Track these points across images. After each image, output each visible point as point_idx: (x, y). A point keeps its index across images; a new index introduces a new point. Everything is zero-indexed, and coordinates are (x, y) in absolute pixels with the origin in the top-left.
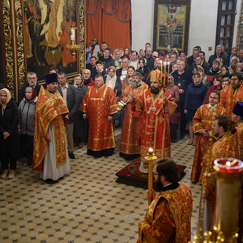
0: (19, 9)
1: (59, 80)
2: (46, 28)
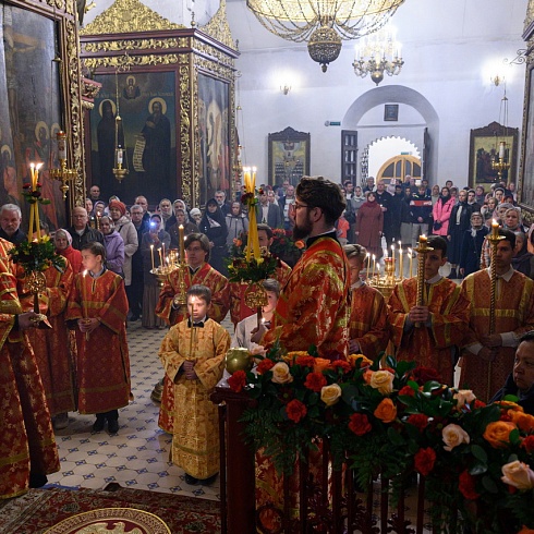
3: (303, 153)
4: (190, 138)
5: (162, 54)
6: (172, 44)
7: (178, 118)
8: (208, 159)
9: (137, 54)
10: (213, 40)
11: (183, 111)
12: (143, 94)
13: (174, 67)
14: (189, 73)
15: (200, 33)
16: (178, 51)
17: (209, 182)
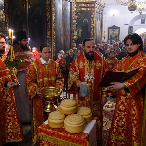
3: (118, 32)
4: (94, 29)
5: (87, 8)
6: (90, 5)
7: (91, 24)
8: (97, 34)
9: (81, 7)
10: (100, 4)
11: (92, 22)
12: (82, 18)
13: (90, 11)
14: (94, 12)
15: (97, 2)
16: (91, 7)
17: (97, 40)
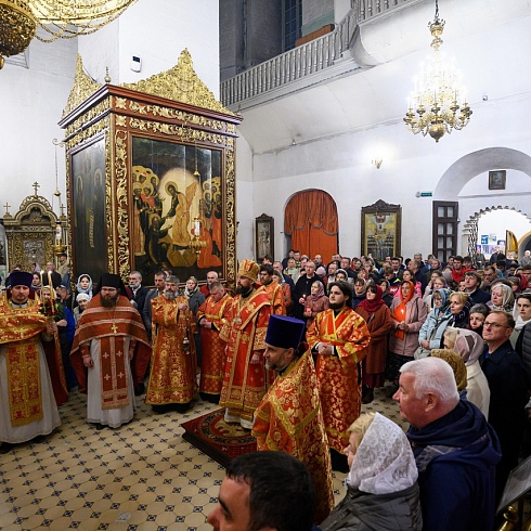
0: (122, 197)
1: (156, 283)
2: (170, 222)
3: (393, 226)
4: (117, 212)
